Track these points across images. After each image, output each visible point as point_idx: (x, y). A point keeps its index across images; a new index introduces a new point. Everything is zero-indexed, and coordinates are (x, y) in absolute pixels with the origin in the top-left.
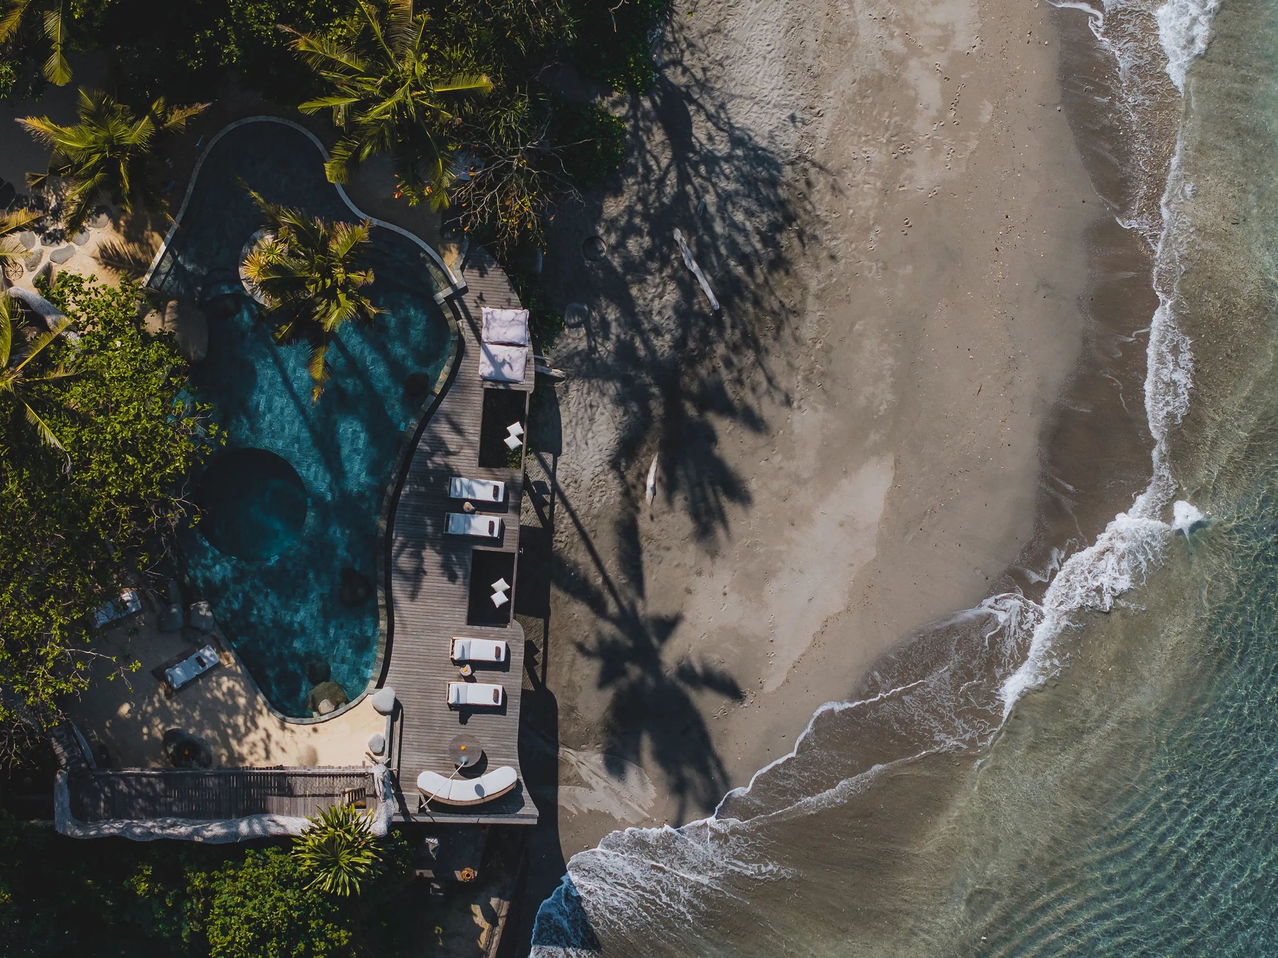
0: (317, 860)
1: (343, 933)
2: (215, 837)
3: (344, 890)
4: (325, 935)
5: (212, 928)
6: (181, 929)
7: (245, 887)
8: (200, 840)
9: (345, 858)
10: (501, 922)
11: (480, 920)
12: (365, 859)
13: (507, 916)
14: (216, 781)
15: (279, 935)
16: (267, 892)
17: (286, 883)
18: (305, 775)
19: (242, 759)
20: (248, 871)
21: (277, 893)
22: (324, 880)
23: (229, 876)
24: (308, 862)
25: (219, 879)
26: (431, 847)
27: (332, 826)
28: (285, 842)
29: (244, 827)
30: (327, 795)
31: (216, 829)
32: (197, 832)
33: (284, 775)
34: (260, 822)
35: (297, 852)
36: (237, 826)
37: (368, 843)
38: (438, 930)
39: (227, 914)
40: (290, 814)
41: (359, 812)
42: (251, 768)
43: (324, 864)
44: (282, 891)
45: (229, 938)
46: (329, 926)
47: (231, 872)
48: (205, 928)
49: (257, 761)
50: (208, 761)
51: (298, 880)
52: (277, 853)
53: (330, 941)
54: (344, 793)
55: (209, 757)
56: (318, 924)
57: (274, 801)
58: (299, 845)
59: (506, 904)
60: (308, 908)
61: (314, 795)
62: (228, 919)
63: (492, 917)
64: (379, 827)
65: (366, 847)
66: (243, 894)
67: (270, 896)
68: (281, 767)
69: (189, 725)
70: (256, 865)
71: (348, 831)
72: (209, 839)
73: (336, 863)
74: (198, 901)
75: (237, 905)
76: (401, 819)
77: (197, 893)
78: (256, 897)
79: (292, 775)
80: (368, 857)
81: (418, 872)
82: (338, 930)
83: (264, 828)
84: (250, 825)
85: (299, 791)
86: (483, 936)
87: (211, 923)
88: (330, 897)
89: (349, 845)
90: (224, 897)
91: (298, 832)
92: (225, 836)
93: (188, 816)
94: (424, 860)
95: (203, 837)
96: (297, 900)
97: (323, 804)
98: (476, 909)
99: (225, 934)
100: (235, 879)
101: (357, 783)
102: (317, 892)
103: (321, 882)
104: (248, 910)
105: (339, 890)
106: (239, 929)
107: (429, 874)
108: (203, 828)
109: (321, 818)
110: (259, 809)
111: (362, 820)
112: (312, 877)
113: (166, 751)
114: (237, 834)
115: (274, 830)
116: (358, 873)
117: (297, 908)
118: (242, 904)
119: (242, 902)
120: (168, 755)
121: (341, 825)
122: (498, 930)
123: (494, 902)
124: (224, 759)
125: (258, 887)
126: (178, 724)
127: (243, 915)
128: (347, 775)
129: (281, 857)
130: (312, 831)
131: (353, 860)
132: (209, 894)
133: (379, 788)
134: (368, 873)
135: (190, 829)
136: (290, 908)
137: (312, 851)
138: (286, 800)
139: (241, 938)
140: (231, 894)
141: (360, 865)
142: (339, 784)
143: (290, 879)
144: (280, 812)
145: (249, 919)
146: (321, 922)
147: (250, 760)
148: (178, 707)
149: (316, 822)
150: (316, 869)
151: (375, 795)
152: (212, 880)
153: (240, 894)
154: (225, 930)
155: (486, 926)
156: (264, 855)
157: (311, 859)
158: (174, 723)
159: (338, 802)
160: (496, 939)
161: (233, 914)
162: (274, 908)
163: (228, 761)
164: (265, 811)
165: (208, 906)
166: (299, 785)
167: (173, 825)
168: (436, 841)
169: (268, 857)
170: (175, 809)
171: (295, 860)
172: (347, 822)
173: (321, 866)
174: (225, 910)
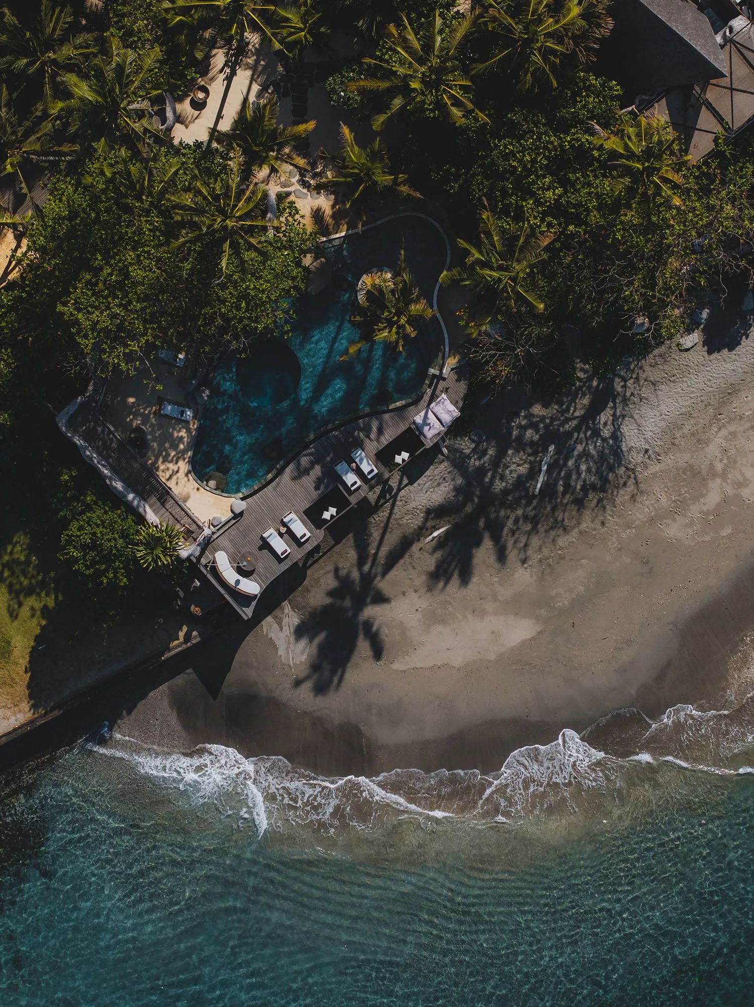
0: (146, 540)
1: (125, 580)
2: (115, 488)
3: (144, 563)
4: (117, 572)
5: (76, 523)
6: (62, 510)
7: (106, 520)
8: (109, 483)
9: (158, 551)
10: (189, 644)
11: (181, 634)
12: (166, 560)
13: (194, 645)
14: (139, 467)
15: (99, 553)
16: (113, 531)
17: (124, 535)
18: (177, 502)
19: (157, 469)
20: (114, 515)
21: (116, 536)
22: (140, 551)
23: (104, 509)
24: (142, 538)
25: (99, 506)
26: (194, 584)
27: (166, 533)
28: (141, 520)
29: (131, 496)
30: (176, 519)
31: (119, 485)
32: (110, 479)
33: (168, 493)
34: (139, 502)
35: (141, 528)
36: (129, 494)
37: (173, 555)
38: (161, 621)
39: (88, 523)
40: (154, 511)
41: (182, 540)
42: (158, 476)
43: (147, 545)
44: (119, 537)
45: (79, 533)
46: (123, 571)
47: (107, 509)
48: (72, 519)
49: (163, 476)
50: (144, 456)
51: (130, 540)
52: (133, 521)
53: (116, 577)
54: (184, 526)
55: (145, 455)
56: (119, 565)
57: (153, 499)
58: (145, 527)
59: (198, 639)
60: (122, 556)
61: (171, 514)
62: (86, 525)
63: (188, 637)
64: (184, 554)
65: (171, 556)
66: (103, 522)
67: (112, 534)
68: (170, 489)
69: (151, 433)
70: (119, 517)
71: (171, 542)
72: (112, 486)
73: (152, 549)
74: (81, 506)
75: (96, 524)
76: (195, 560)
77: (84, 503)
78: (106, 529)
79: (171, 496)
80: (167, 561)
81: (178, 589)
82: (125, 577)
83: (138, 506)
84: (134, 498)
85: (168, 506)
86: (176, 642)
87: (78, 520)
88: (136, 560)
89: (166, 548)
90: (94, 515)
91: (150, 522)
92: (120, 492)
93: (113, 469)
94: (186, 586)
95: (111, 483)
96: (121, 547)
97: (172, 521)
98: (185, 629)
99: (79, 530)
100: (106, 512)
101: (193, 527)
102: (132, 552)
103: (139, 551)
104: (98, 531)
105: (142, 562)
106: (86, 534)
107: (182, 594)
108: (115, 480)
109: (165, 525)
110: (144, 496)
111: (180, 544)
112: (137, 544)
113: (131, 434)
114: (125, 496)
115: (141, 510)
116: (156, 562)
117: (118, 550)
118: (98, 526)
119: (99, 525)
120: (129, 437)
121: (170, 536)
122: (184, 646)
123: (195, 633)
124: (150, 462)
125: (111, 525)
126: (147, 429)
127: (94, 530)
128: (193, 520)
129: (133, 524)
130: (156, 527)
131: (161, 556)
132: (89, 508)
133: (200, 539)
134: (161, 566)
135: (109, 474)
136: (115, 547)
137: (148, 534)
138: (158, 504)
139: (84, 538)
140: (98, 516)
141: (161, 561)
142: (186, 520)
143: (127, 536)
144: (151, 506)
145: (94, 534)
146: (121, 566)
147: (160, 474)
148: (154, 422)
149: (162, 525)
150: (142, 543)
151: (195, 540)
152: (96, 503)
153: (101, 521)
154: (80, 528)
155: (181, 639)
156: (127, 516)
157: (144, 537)
158: (145, 427)
159: (178, 526)
160: (180, 649)
161: (91, 526)
162: (109, 540)
163: (151, 464)
164: (145, 500)
165: (83, 512)
166: (170, 504)
167: (103, 466)
168: (199, 584)
169: (127, 518)
170: (111, 460)
171: (138, 531)
172: (173, 538)
173: (145, 544)
174: (89, 521)
